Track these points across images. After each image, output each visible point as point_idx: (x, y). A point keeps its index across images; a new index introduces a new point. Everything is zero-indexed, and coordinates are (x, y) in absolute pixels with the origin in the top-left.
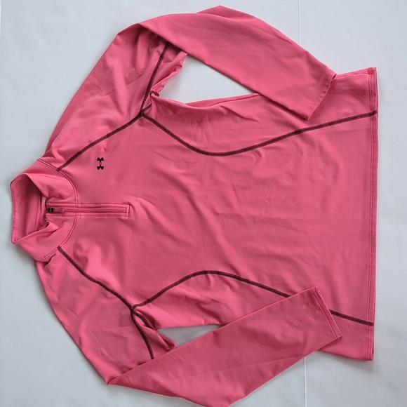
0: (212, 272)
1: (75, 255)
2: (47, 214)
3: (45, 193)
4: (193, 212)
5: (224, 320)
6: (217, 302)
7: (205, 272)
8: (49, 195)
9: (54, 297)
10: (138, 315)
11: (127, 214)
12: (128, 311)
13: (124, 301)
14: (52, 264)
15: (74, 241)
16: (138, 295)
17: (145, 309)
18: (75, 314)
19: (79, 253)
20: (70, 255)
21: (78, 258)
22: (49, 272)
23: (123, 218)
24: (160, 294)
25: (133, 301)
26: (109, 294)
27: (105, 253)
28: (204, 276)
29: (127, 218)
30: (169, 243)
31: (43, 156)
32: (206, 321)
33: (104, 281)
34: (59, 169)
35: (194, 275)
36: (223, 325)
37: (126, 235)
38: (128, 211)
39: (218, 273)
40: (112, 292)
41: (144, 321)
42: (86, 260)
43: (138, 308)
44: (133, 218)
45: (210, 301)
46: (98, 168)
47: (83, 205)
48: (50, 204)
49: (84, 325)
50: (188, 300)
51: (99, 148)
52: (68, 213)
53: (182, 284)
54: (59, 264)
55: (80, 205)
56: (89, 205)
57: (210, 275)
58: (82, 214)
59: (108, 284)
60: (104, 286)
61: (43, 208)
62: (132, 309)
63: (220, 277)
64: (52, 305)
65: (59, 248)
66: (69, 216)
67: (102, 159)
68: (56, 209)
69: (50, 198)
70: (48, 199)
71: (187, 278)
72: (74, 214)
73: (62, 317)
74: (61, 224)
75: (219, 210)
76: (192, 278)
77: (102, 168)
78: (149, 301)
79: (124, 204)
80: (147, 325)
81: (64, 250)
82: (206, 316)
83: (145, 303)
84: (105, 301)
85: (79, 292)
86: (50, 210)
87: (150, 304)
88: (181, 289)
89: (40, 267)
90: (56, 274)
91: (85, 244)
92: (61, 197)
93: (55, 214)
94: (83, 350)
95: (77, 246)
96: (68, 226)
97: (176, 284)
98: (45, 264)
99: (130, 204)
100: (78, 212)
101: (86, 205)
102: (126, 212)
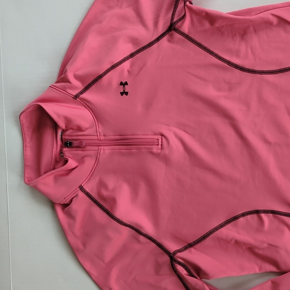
0: (266, 212)
1: (99, 194)
2: (65, 149)
3: (62, 124)
4: (239, 141)
5: (284, 268)
6: (275, 246)
7: (257, 212)
8: (66, 127)
9: (78, 243)
10: (180, 263)
11: (160, 146)
12: (166, 258)
13: (160, 246)
14: (74, 206)
15: (97, 179)
16: (176, 238)
17: (186, 255)
18: (104, 262)
19: (105, 193)
20: (94, 195)
21: (103, 198)
22: (70, 215)
23: (155, 151)
24: (204, 237)
25: (172, 247)
26: (142, 238)
27: (135, 191)
28: (255, 216)
29: (159, 151)
30: (210, 178)
31: (57, 82)
32: (260, 269)
33: (137, 225)
34: (76, 97)
35: (243, 215)
36: (282, 273)
37: (158, 170)
38: (160, 143)
39: (273, 212)
40: (146, 236)
41: (186, 269)
42: (113, 201)
43: (179, 254)
44: (166, 151)
45: (265, 245)
46: (122, 94)
47: (106, 138)
48: (67, 137)
49: (114, 274)
50: (237, 243)
51: (122, 71)
52: (88, 148)
53: (229, 226)
54: (81, 205)
55: (102, 138)
56: (114, 138)
57: (263, 215)
58: (105, 147)
59: (141, 227)
60: (137, 230)
61: (59, 143)
62: (172, 257)
63: (274, 216)
64: (75, 252)
65: (81, 188)
66: (91, 151)
67: (126, 84)
68: (75, 143)
69: (66, 130)
70: (63, 131)
71: (236, 218)
72: (97, 148)
73: (88, 266)
74: (81, 161)
75: (271, 137)
76: (241, 219)
77: (127, 93)
78: (190, 246)
79: (155, 134)
80: (191, 275)
81: (87, 190)
82: (259, 262)
83: (186, 248)
84: (137, 246)
85: (109, 239)
86: (67, 144)
87: (192, 249)
88: (228, 232)
89: (59, 210)
90: (79, 218)
91: (111, 182)
92: (79, 129)
93: (74, 149)
95: (102, 184)
96: (89, 163)
97: (222, 226)
98: (65, 206)
99: (162, 135)
100: (101, 146)
101: (110, 137)
102: (158, 144)
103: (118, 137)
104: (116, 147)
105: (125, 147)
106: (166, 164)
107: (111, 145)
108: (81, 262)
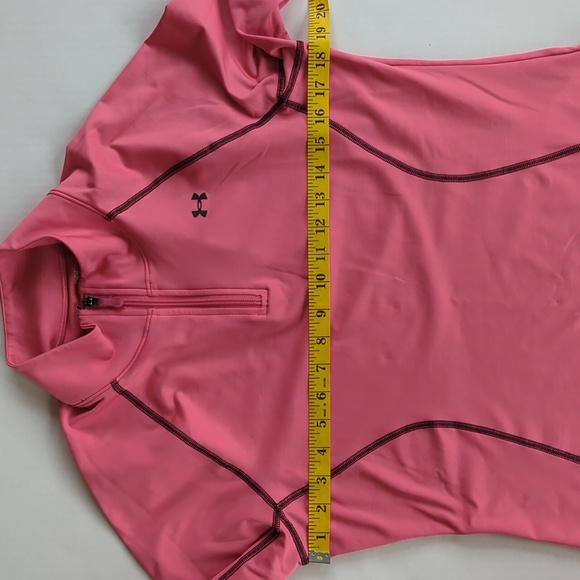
0: (445, 424)
2: (83, 311)
7: (429, 425)
11: (264, 309)
18: (148, 512)
23: (255, 317)
26: (223, 470)
29: (263, 317)
34: (110, 216)
35: (407, 429)
38: (265, 303)
39: (458, 425)
46: (195, 214)
47: (162, 292)
48: (88, 290)
49: (165, 537)
52: (128, 310)
55: (156, 292)
56: (177, 292)
57: (441, 431)
58: (160, 310)
63: (461, 434)
67: (204, 196)
68: (105, 301)
71: (393, 436)
72: (144, 311)
73: (117, 518)
77: (204, 214)
83: (303, 491)
86: (90, 302)
93: (103, 312)
99: (268, 288)
100: (152, 307)
101: (171, 292)
102: (261, 305)
103: (186, 292)
104: (182, 310)
105: (200, 310)
107: (172, 307)
108: (106, 511)
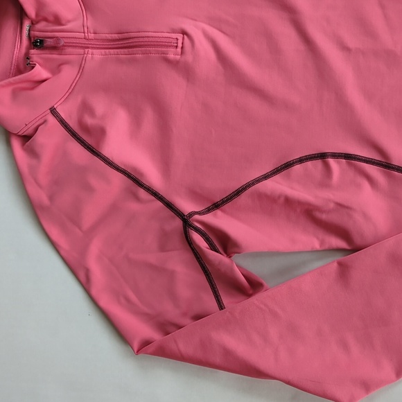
0: (336, 156)
1: (81, 124)
2: (32, 51)
3: (30, 9)
4: (302, 47)
5: (358, 241)
6: (347, 208)
7: (322, 156)
8: (37, 15)
9: (42, 197)
10: (197, 230)
11: (179, 50)
12: (178, 223)
13: (169, 205)
14: (39, 138)
15: (79, 99)
16: (195, 195)
17: (211, 219)
18: (80, 228)
19: (89, 121)
20: (72, 123)
21: (86, 129)
22: (33, 153)
23: (171, 56)
24: (238, 192)
25: (187, 206)
26: (142, 193)
27: (136, 120)
28: (319, 163)
29: (178, 57)
30: (254, 105)
32: (322, 243)
33: (135, 169)
35: (301, 160)
36: (356, 249)
37: (174, 89)
38: (180, 45)
39: (348, 157)
40: (149, 190)
41: (207, 240)
42: (101, 132)
43: (197, 217)
44: (189, 57)
45: (332, 205)
47: (97, 36)
48: (37, 34)
49: (95, 247)
50: (289, 202)
52: (69, 50)
53: (277, 177)
54: (51, 139)
55: (92, 36)
56: (109, 36)
57: (331, 161)
58: (95, 51)
59: (142, 175)
60: (135, 179)
61: (25, 42)
62: (186, 220)
63: (350, 165)
64: (36, 211)
65: (53, 111)
66: (72, 55)
68: (49, 42)
69: (37, 22)
70: (33, 23)
71: (288, 165)
72: (81, 51)
73: (55, 233)
74: (56, 70)
75: (352, 41)
76: (297, 167)
78: (216, 206)
79: (174, 31)
80: (213, 248)
81: (63, 115)
82: (321, 234)
83: (208, 210)
84: (134, 206)
85: (89, 189)
86: (36, 43)
87: (218, 212)
88: (276, 185)
89: (16, 144)
90: (46, 156)
91: (100, 105)
92: (57, 20)
93: (47, 51)
94: (94, 292)
95: (86, 108)
96: (68, 73)
97: (266, 177)
98: (26, 138)
99: (184, 33)
100: (88, 48)
101: (104, 36)
102: (177, 47)
103: (116, 36)
104: (112, 51)
105: (126, 50)
106: (188, 80)
107: (105, 48)
108: (46, 226)
